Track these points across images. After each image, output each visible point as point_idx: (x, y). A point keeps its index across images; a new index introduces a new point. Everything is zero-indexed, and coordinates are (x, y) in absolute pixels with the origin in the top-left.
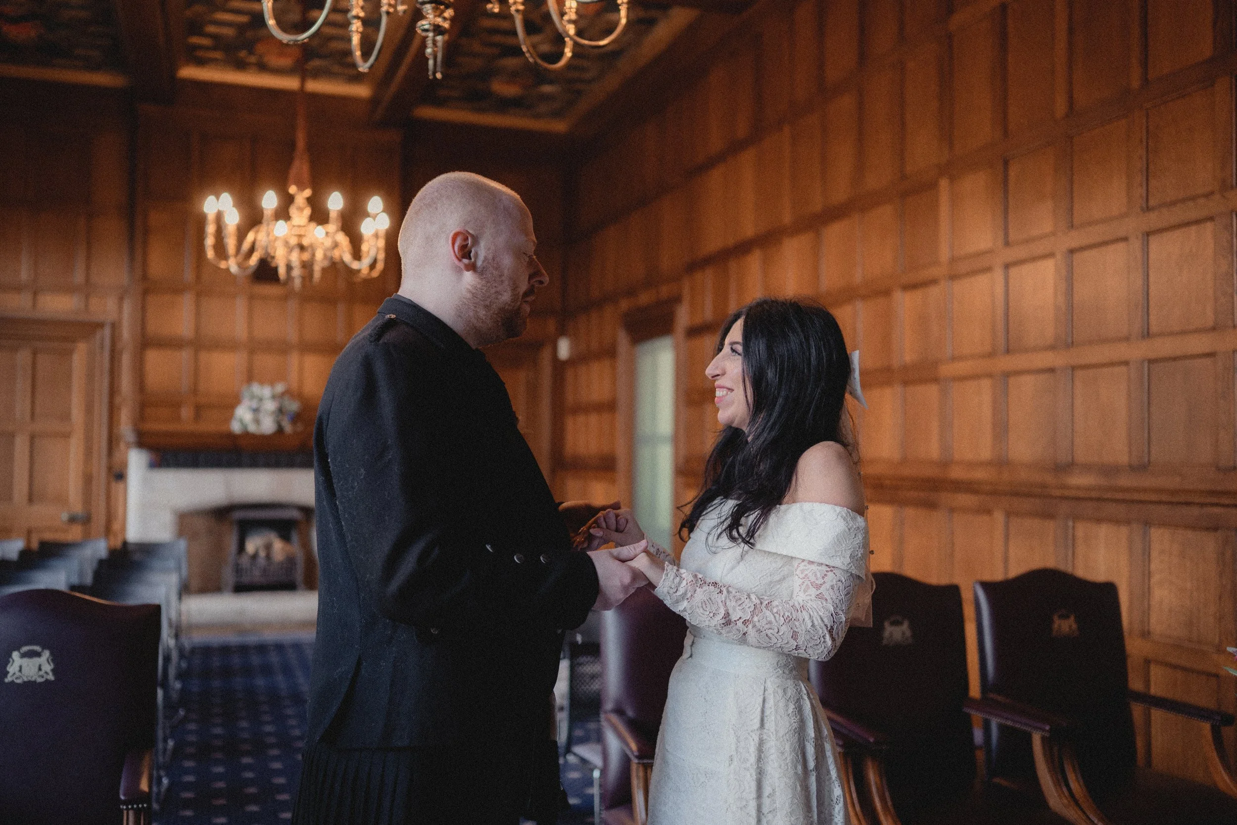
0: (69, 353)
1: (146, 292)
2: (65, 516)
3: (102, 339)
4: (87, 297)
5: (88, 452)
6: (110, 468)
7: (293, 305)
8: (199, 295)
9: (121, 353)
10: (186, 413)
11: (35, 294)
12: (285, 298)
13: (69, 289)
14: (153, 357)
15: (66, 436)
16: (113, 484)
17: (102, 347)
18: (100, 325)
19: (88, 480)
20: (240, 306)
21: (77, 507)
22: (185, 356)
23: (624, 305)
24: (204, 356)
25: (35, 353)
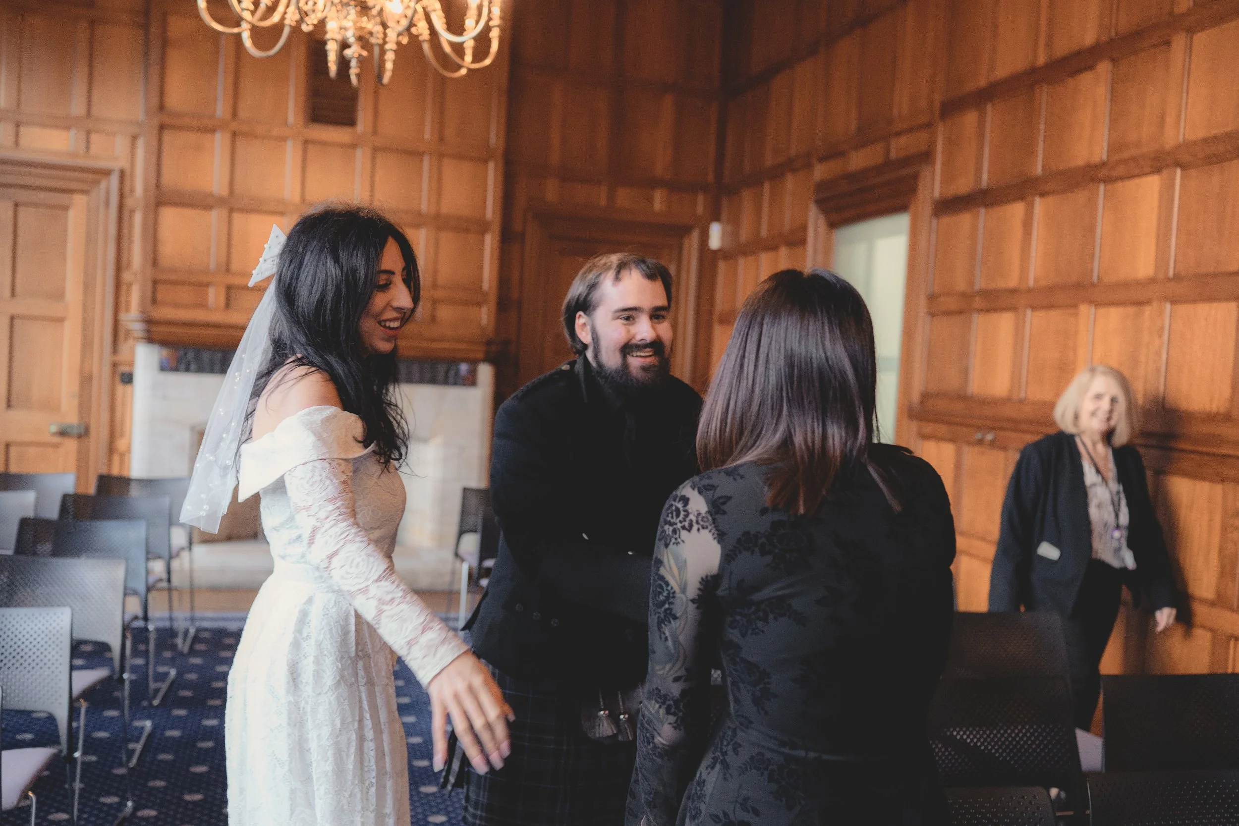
0: (66, 208)
1: (162, 128)
2: (54, 429)
3: (108, 193)
4: (88, 133)
5: (86, 344)
6: (115, 365)
7: (361, 156)
8: (234, 135)
9: (132, 212)
10: (214, 296)
11: (18, 125)
12: (353, 146)
13: (65, 123)
14: (169, 216)
15: (60, 320)
16: (120, 388)
17: (107, 203)
18: (107, 173)
19: (86, 380)
20: (291, 152)
21: (71, 418)
22: (215, 218)
23: (819, 172)
24: (238, 219)
25: (16, 205)
